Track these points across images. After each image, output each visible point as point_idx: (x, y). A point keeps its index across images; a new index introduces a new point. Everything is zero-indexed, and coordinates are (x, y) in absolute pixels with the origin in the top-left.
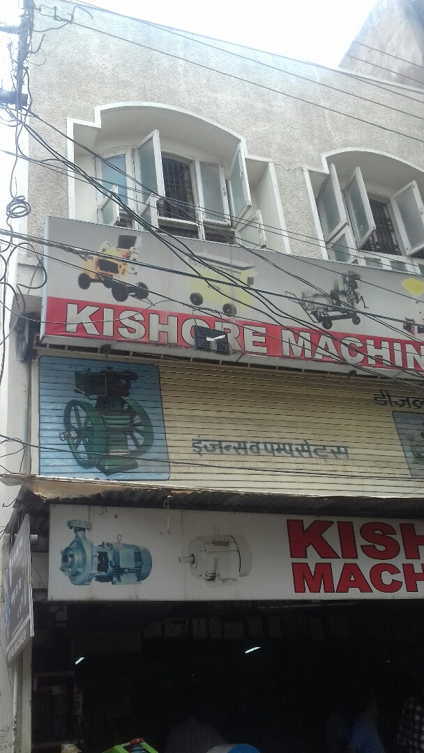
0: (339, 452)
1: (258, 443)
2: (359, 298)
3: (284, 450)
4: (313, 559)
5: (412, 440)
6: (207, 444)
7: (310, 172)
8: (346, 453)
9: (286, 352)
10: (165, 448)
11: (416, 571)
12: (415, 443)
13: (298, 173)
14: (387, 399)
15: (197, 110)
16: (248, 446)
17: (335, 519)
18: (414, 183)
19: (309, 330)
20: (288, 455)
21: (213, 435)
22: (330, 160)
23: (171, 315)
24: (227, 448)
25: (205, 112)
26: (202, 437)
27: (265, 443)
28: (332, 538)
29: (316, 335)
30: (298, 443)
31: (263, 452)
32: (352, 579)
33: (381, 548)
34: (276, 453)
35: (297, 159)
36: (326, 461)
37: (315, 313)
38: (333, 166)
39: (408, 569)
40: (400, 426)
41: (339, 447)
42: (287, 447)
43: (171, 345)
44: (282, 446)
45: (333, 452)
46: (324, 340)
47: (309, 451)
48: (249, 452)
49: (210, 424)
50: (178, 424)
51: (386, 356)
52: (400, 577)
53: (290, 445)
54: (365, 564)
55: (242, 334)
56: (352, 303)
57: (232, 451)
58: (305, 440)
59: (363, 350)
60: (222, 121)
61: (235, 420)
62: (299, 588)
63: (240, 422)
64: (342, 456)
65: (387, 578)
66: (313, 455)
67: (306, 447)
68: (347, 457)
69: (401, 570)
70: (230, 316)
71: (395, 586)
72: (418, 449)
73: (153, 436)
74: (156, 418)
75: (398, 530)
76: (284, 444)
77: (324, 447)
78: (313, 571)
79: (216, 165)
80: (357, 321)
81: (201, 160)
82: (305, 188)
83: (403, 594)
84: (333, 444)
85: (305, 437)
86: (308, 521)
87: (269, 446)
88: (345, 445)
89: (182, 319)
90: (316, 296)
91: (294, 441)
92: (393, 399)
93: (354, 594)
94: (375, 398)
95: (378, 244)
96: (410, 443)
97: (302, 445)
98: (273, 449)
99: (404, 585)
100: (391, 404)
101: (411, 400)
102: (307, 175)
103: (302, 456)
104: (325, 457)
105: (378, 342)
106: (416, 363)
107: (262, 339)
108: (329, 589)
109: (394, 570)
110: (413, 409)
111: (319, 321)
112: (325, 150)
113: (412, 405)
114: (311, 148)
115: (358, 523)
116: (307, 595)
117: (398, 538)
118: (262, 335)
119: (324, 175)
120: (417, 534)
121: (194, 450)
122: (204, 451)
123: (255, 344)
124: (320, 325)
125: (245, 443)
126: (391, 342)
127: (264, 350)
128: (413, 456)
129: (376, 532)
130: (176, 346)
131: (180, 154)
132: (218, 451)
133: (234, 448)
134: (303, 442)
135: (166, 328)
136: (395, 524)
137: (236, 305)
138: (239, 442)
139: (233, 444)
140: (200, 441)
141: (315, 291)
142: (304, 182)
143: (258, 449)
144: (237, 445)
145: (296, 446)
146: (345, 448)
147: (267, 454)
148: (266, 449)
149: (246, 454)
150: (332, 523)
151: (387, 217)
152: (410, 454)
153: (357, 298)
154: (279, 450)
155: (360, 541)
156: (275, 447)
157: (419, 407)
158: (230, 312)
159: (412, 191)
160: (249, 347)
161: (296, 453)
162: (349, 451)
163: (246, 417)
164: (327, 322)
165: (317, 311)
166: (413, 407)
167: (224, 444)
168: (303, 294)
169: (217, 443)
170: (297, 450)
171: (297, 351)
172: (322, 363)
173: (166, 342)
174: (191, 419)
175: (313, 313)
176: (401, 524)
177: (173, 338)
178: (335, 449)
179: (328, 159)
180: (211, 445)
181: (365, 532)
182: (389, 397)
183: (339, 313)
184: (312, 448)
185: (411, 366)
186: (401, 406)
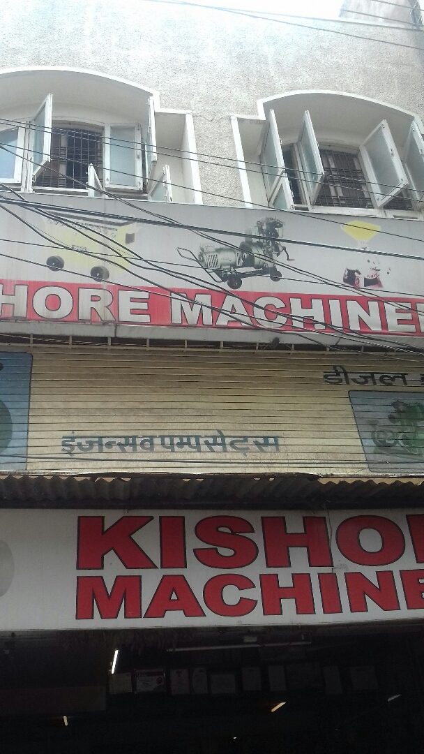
0: (266, 444)
1: (152, 437)
2: (281, 249)
3: (189, 444)
4: (112, 569)
5: (373, 424)
6: (83, 441)
7: (240, 121)
8: (276, 444)
9: (177, 319)
10: (25, 449)
11: (282, 584)
12: (378, 429)
13: (225, 122)
14: (342, 376)
15: (101, 69)
16: (138, 441)
17: (156, 514)
18: (384, 122)
19: (208, 291)
20: (194, 450)
21: (93, 431)
22: (267, 107)
23: (21, 283)
24: (109, 445)
25: (111, 69)
26: (76, 433)
27: (163, 437)
28: (148, 540)
29: (218, 297)
30: (209, 435)
31: (157, 448)
32: (174, 597)
33: (226, 552)
34: (176, 448)
35: (224, 109)
36: (246, 455)
37: (218, 272)
38: (272, 112)
39: (269, 582)
40: (358, 408)
41: (266, 438)
42: (193, 441)
43: (17, 320)
44: (185, 440)
45: (257, 443)
46: (229, 302)
47: (223, 444)
48: (139, 448)
49: (91, 417)
50: (47, 420)
51: (319, 317)
52: (255, 594)
53: (197, 438)
54: (197, 576)
55: (116, 299)
56: (271, 255)
57: (116, 448)
58: (219, 431)
59: (287, 311)
60: (131, 77)
61: (126, 411)
62: (83, 611)
63: (132, 414)
64: (269, 448)
65: (231, 595)
66: (229, 448)
67: (219, 440)
68: (277, 449)
69: (257, 582)
70: (100, 281)
71: (245, 606)
72: (382, 436)
73: (11, 434)
74: (19, 414)
75: (258, 527)
76: (189, 437)
77: (246, 438)
78: (109, 587)
79: (132, 129)
80: (276, 276)
81: (112, 125)
82: (232, 139)
83: (256, 618)
84: (257, 434)
85: (220, 427)
86: (111, 517)
87: (167, 440)
88: (275, 434)
89: (34, 287)
90: (219, 250)
91: (202, 433)
92: (351, 376)
93: (175, 619)
94: (325, 377)
95: (342, 199)
96: (371, 429)
97: (214, 437)
98: (172, 443)
99: (259, 606)
100: (348, 383)
101: (377, 377)
102: (235, 124)
103: (213, 451)
104: (245, 451)
105: (307, 301)
106: (362, 322)
107: (144, 306)
108: (134, 612)
109: (244, 583)
110: (379, 387)
111: (223, 280)
112: (262, 96)
113: (378, 382)
114: (244, 95)
115: (192, 518)
116: (97, 623)
117: (257, 538)
118: (142, 300)
119: (259, 122)
120: (288, 532)
121: (64, 450)
122: (77, 450)
123: (133, 311)
124: (225, 285)
125: (134, 437)
126: (326, 300)
127: (146, 318)
128: (374, 444)
129: (220, 529)
130: (24, 320)
131: (84, 121)
132: (96, 448)
133: (119, 444)
134: (216, 433)
135: (11, 300)
136: (254, 518)
137: (109, 267)
138: (126, 437)
139: (117, 441)
140: (73, 438)
141: (218, 246)
142: (231, 131)
143: (152, 444)
144: (123, 441)
145: (205, 439)
146: (276, 438)
147: (163, 449)
148: (163, 444)
149: (135, 451)
150: (152, 518)
151: (357, 168)
152: (371, 442)
153: (277, 249)
154: (181, 444)
155: (193, 542)
156: (176, 440)
157: (389, 384)
158: (100, 276)
159: (382, 133)
160: (125, 315)
161: (204, 448)
162: (281, 441)
163: (142, 407)
164: (235, 280)
165: (221, 268)
166: (379, 384)
167: (105, 441)
168: (202, 250)
169: (97, 439)
170: (207, 443)
171: (192, 316)
172: (227, 331)
173: (11, 315)
174: (66, 412)
175: (214, 271)
176: (263, 518)
177: (22, 311)
178: (261, 440)
179: (265, 105)
180: (87, 442)
181: (202, 530)
182: (346, 373)
183: (253, 269)
184: (228, 440)
185: (355, 326)
186: (362, 384)
